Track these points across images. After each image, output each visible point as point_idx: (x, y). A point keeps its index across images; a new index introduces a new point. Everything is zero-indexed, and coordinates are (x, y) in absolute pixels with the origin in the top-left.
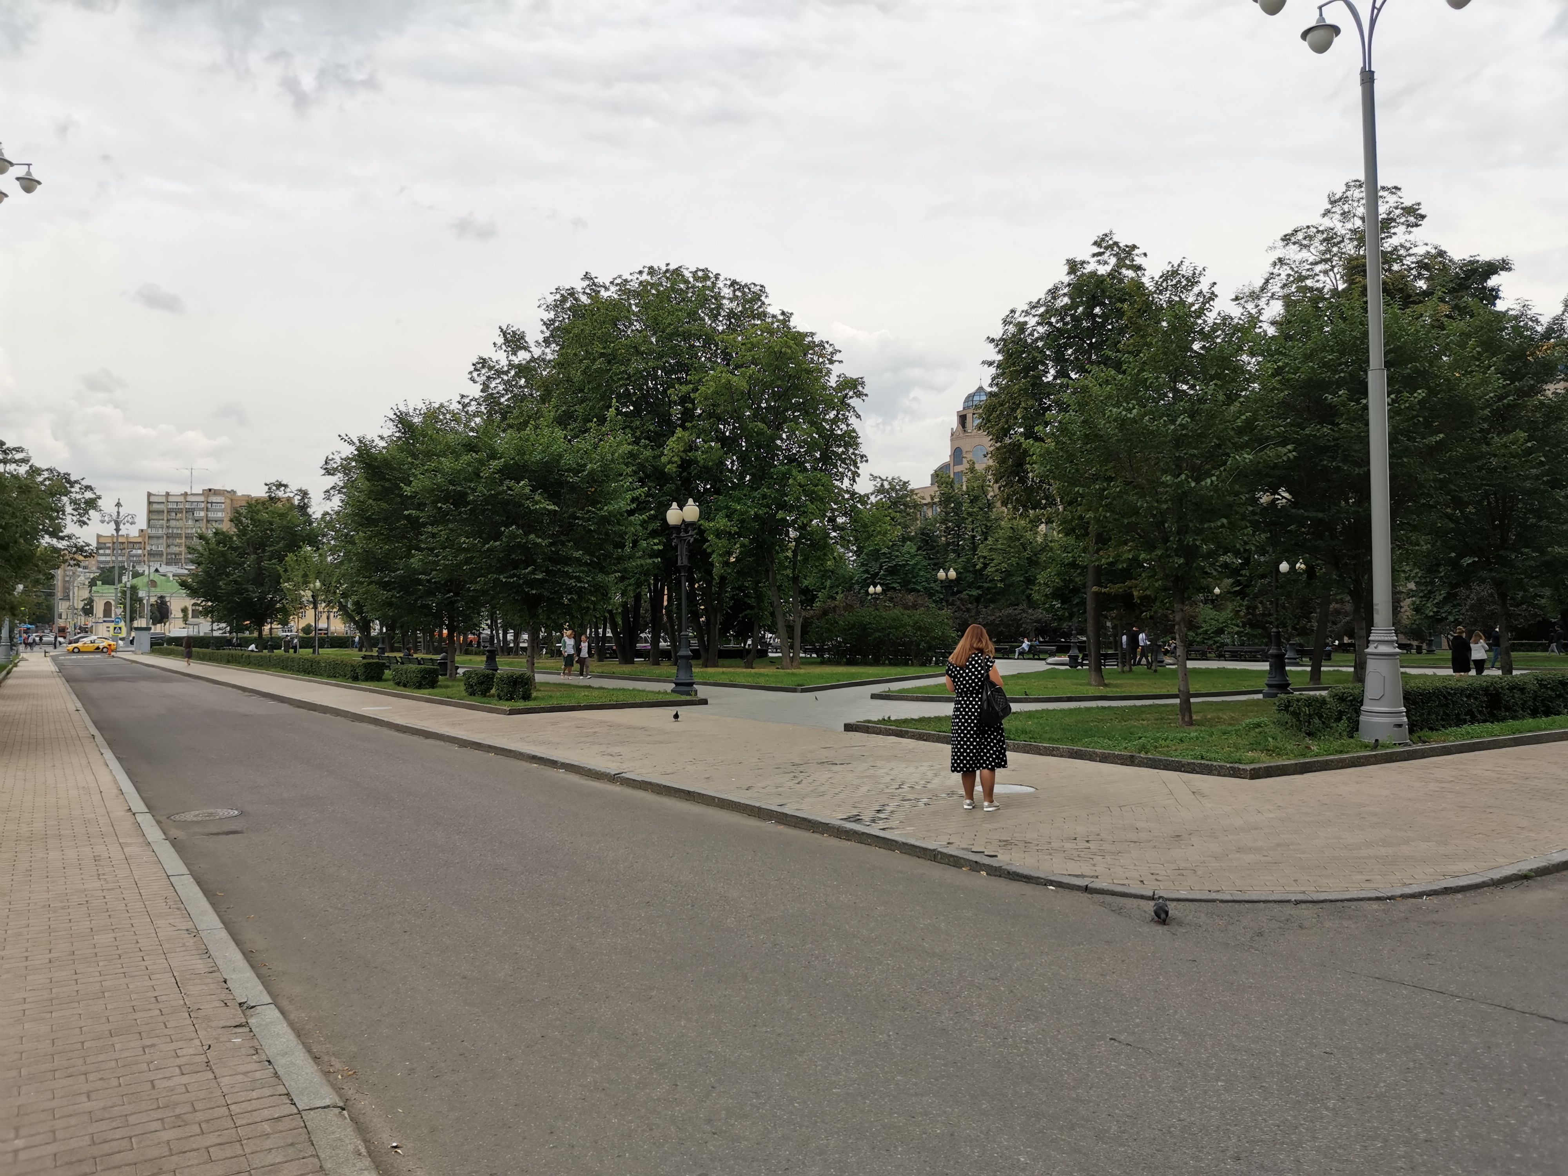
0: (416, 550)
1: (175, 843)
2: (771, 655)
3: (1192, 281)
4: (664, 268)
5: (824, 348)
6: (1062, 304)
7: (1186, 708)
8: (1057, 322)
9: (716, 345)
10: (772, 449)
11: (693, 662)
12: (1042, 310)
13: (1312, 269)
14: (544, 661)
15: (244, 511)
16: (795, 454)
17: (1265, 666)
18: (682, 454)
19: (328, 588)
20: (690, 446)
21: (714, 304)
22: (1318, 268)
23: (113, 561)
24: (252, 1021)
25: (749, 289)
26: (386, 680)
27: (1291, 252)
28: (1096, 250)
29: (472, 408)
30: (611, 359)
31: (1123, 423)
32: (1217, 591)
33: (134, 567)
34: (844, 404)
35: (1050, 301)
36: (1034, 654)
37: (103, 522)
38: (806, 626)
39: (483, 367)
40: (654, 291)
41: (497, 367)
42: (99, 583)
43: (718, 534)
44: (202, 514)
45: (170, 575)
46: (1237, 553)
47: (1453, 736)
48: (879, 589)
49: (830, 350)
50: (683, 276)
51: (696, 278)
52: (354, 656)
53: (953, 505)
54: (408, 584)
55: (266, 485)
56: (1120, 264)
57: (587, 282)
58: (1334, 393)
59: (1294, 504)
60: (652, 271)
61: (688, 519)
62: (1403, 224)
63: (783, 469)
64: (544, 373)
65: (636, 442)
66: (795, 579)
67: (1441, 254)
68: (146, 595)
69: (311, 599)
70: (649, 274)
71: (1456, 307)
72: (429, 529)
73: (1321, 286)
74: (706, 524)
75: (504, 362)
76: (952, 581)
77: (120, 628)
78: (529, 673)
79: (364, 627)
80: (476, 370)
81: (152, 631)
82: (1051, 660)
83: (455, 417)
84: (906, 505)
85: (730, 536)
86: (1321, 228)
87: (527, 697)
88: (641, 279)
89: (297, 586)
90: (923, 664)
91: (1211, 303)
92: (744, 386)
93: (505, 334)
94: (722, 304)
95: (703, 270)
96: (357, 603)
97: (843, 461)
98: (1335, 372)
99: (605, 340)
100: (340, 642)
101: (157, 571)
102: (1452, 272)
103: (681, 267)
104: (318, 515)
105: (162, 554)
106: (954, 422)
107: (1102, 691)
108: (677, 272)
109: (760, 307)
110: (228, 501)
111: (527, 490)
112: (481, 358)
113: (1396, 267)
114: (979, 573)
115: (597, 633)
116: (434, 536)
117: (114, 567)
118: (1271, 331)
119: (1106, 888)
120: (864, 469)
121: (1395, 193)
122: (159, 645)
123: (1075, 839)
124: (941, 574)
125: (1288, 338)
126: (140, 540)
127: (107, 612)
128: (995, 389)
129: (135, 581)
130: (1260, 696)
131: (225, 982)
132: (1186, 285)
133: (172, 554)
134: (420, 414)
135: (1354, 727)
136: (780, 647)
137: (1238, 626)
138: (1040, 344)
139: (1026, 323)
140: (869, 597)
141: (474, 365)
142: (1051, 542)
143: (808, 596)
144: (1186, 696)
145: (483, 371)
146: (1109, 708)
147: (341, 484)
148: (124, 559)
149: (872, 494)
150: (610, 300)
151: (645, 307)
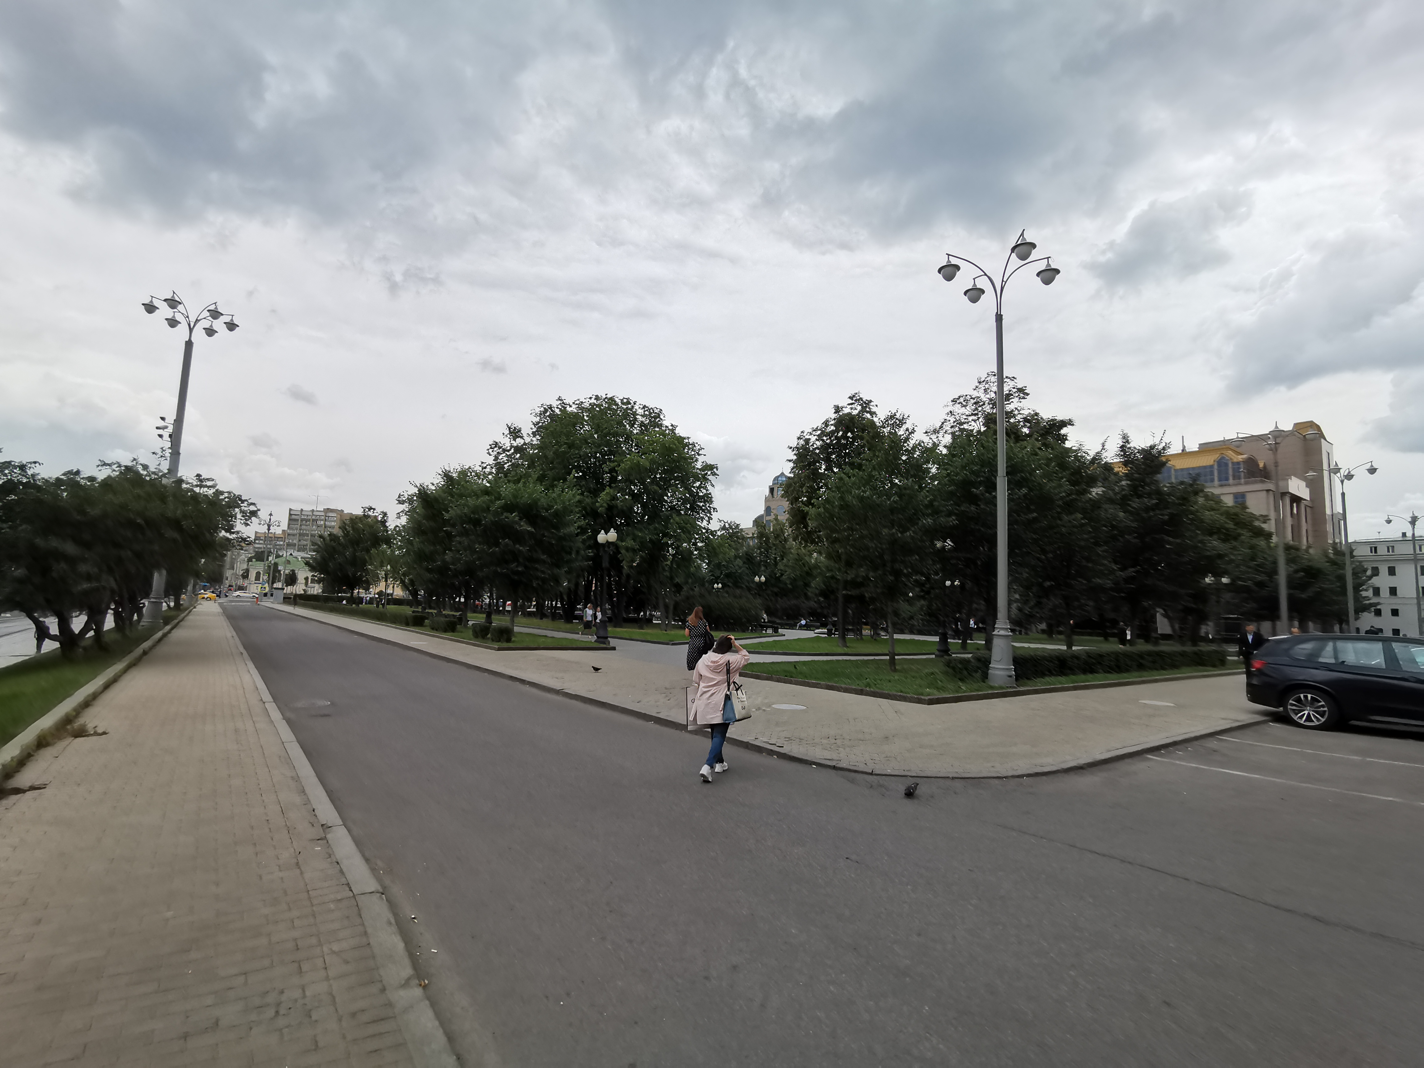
0: (449, 551)
1: (289, 722)
2: (654, 622)
3: (902, 422)
4: (604, 397)
5: (695, 446)
6: (830, 430)
7: (892, 661)
8: (827, 440)
9: (632, 441)
10: (661, 501)
11: (608, 624)
12: (819, 432)
13: (967, 419)
14: (520, 619)
15: (347, 522)
16: (675, 505)
17: (936, 639)
18: (608, 502)
19: (395, 570)
20: (614, 497)
21: (632, 418)
22: (970, 418)
23: (264, 548)
24: (329, 836)
25: (653, 410)
26: (426, 626)
27: (956, 408)
28: (851, 401)
29: (488, 470)
30: (571, 446)
31: (861, 499)
32: (911, 594)
33: (277, 552)
34: (705, 479)
35: (824, 428)
36: (807, 627)
37: (260, 524)
38: (676, 605)
39: (496, 447)
40: (598, 409)
41: (503, 447)
42: (254, 560)
43: (627, 549)
44: (322, 522)
45: (300, 557)
46: (923, 574)
47: (1040, 683)
48: (720, 585)
49: (699, 447)
50: (615, 401)
51: (623, 403)
52: (407, 611)
53: (764, 539)
54: (443, 570)
55: (362, 507)
56: (864, 410)
57: (560, 402)
58: (977, 489)
59: (954, 549)
60: (597, 398)
61: (610, 540)
62: (1017, 397)
63: (668, 513)
64: (531, 452)
65: (582, 494)
66: (671, 578)
67: (1037, 414)
68: (284, 570)
69: (384, 576)
70: (595, 399)
71: (1044, 445)
72: (458, 539)
73: (972, 428)
74: (620, 543)
75: (508, 445)
76: (762, 583)
77: (265, 588)
78: (510, 626)
79: (414, 593)
80: (491, 448)
81: (285, 591)
82: (817, 631)
83: (477, 475)
84: (738, 537)
85: (634, 551)
86: (973, 397)
87: (509, 640)
88: (590, 402)
89: (376, 568)
90: (744, 631)
91: (912, 435)
92: (647, 465)
93: (510, 428)
94: (637, 418)
95: (627, 399)
96: (411, 580)
97: (703, 511)
98: (978, 476)
99: (568, 435)
100: (398, 602)
101: (291, 554)
102: (1042, 425)
103: (614, 396)
104: (392, 527)
105: (295, 545)
106: (767, 492)
107: (846, 650)
108: (612, 399)
109: (659, 421)
110: (339, 516)
111: (517, 519)
112: (495, 442)
113: (1012, 420)
114: (778, 579)
115: (552, 604)
116: (460, 543)
117: (264, 551)
118: (945, 451)
119: (845, 767)
120: (715, 516)
121: (1013, 380)
122: (288, 600)
123: (829, 738)
124: (757, 579)
125: (954, 456)
126: (282, 536)
127: (258, 578)
128: (792, 475)
129: (277, 560)
130: (934, 656)
131: (314, 811)
132: (899, 424)
133: (301, 545)
134: (457, 472)
135: (985, 676)
136: (659, 618)
137: (922, 615)
138: (817, 451)
139: (810, 439)
140: (714, 591)
141: (490, 445)
142: (819, 563)
143: (678, 588)
144: (892, 655)
145: (495, 449)
146: (850, 660)
147: (407, 510)
148: (271, 546)
149: (718, 530)
150: (572, 413)
151: (592, 418)
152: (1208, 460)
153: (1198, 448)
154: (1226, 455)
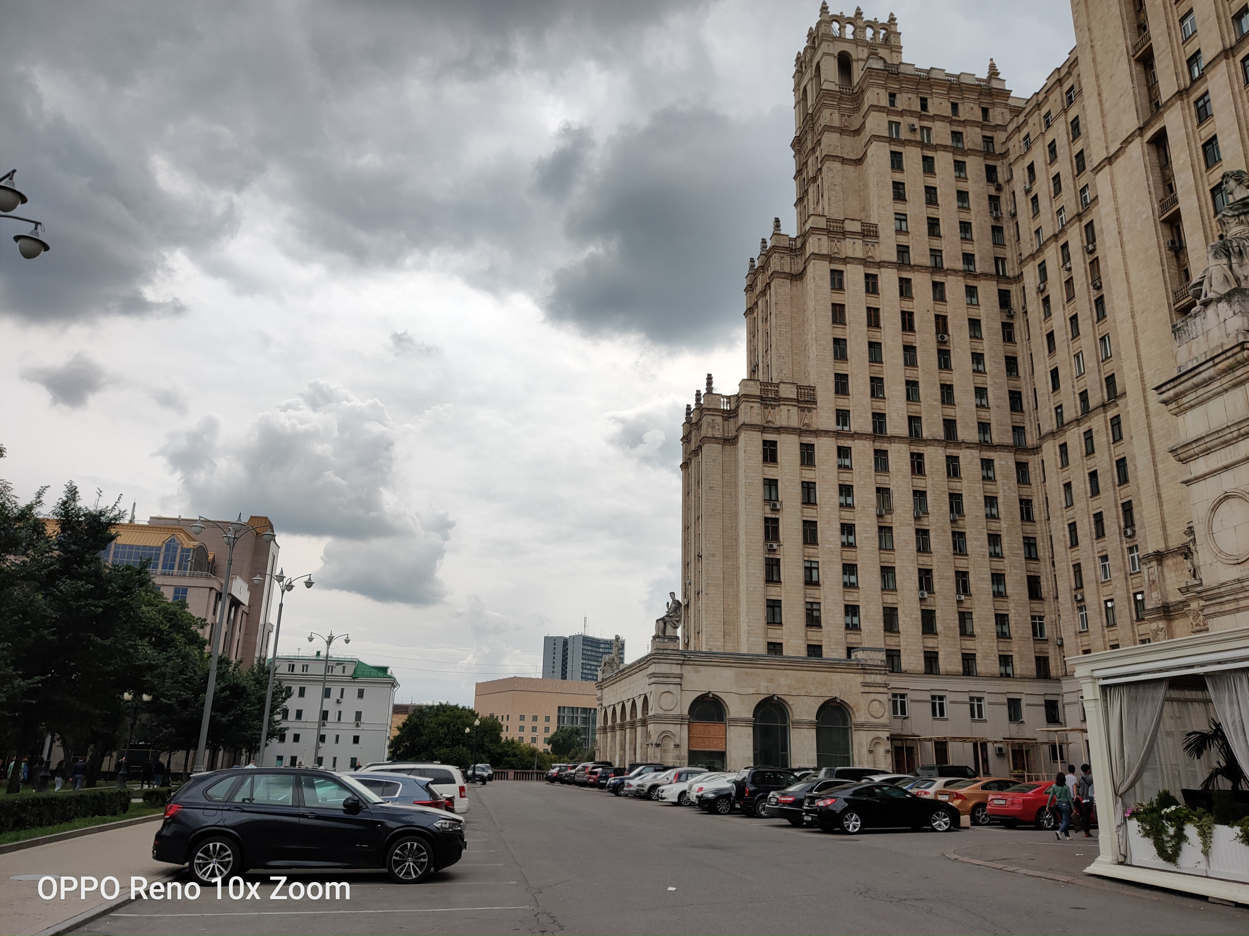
152: (156, 540)
153: (148, 522)
154: (177, 537)
